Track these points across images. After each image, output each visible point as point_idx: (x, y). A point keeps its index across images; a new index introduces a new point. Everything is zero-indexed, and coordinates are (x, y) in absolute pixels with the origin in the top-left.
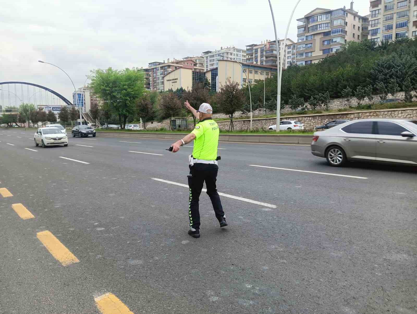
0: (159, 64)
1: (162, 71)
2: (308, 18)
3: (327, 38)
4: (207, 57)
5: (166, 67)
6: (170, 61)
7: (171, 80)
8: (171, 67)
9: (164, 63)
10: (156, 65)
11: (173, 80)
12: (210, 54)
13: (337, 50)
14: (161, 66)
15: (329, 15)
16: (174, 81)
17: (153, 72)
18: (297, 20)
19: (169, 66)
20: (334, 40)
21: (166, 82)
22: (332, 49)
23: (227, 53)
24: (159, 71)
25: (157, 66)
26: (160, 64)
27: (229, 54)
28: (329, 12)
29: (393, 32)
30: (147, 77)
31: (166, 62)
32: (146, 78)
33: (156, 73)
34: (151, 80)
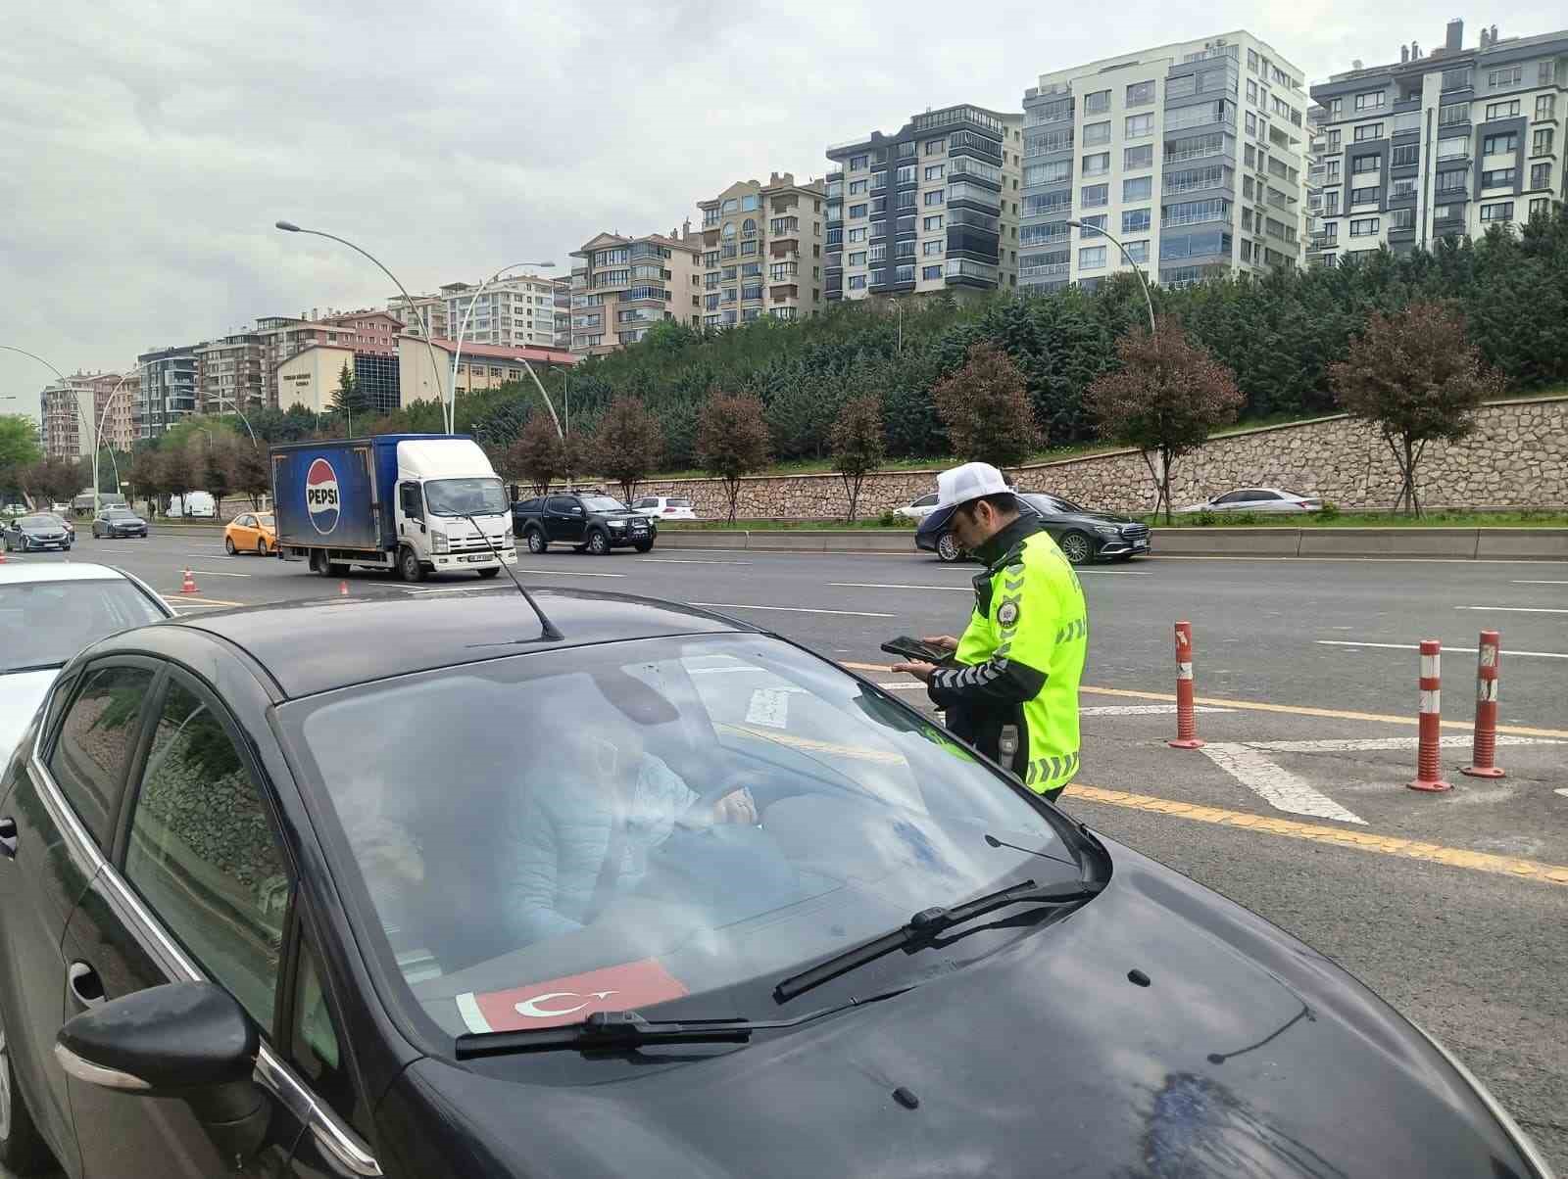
0: (285, 325)
1: (293, 344)
2: (589, 253)
3: (626, 306)
4: (453, 302)
5: (303, 335)
6: (320, 318)
7: (294, 378)
8: (317, 335)
9: (303, 320)
10: (277, 326)
11: (299, 377)
12: (461, 294)
13: (644, 335)
14: (289, 329)
15: (629, 252)
16: (301, 380)
17: (270, 344)
18: (572, 255)
19: (311, 333)
20: (638, 312)
21: (282, 383)
22: (635, 332)
23: (508, 295)
24: (285, 344)
25: (280, 330)
26: (287, 322)
27: (512, 297)
28: (627, 246)
29: (738, 306)
30: (256, 358)
31: (309, 318)
32: (251, 362)
33: (276, 348)
34: (263, 368)
